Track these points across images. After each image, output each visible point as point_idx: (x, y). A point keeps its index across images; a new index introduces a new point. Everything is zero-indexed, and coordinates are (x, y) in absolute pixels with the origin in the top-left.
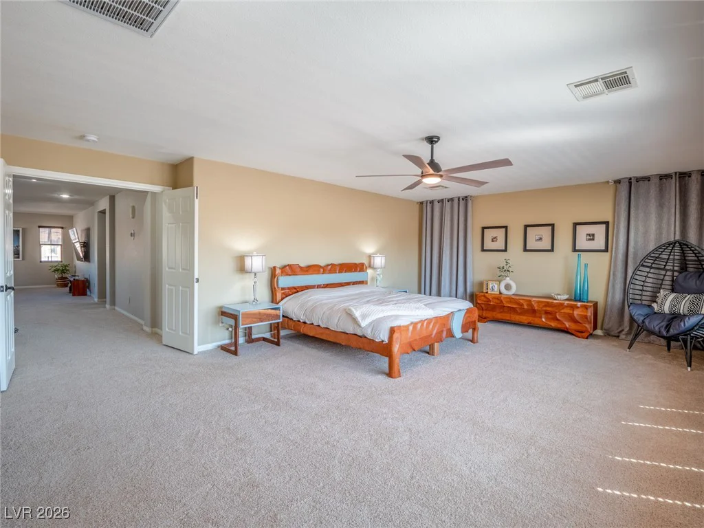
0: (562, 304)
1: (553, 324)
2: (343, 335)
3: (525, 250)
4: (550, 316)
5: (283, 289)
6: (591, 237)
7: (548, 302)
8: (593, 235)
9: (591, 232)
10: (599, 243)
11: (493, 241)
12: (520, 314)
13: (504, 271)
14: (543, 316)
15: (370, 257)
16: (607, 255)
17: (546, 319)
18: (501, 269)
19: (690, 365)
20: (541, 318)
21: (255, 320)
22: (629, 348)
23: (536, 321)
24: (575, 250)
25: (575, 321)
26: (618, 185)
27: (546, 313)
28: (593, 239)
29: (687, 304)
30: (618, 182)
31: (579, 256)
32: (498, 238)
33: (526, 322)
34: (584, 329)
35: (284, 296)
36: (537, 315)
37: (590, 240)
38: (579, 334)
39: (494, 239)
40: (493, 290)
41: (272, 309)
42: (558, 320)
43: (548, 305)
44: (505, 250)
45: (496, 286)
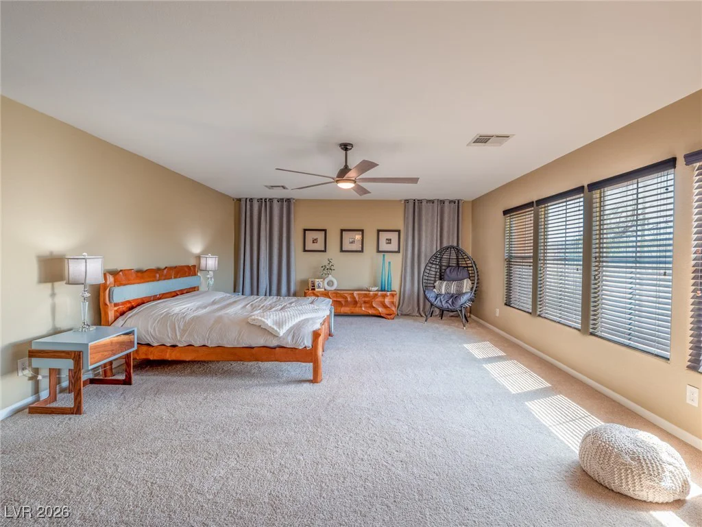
0: (376, 295)
1: (371, 312)
2: (246, 350)
3: (342, 251)
4: (368, 305)
5: (116, 305)
6: (389, 241)
7: (366, 294)
8: (390, 240)
9: (389, 238)
10: (394, 246)
11: (313, 242)
12: (345, 306)
13: (328, 269)
14: (363, 305)
15: (198, 257)
16: (400, 256)
17: (365, 307)
18: (324, 267)
19: (464, 326)
20: (361, 307)
21: (106, 353)
22: (426, 321)
23: (357, 310)
24: (378, 251)
25: (385, 306)
26: (407, 204)
27: (365, 302)
28: (390, 243)
29: (455, 287)
30: (407, 201)
31: (384, 255)
32: (319, 240)
33: (349, 312)
34: (391, 312)
35: (118, 314)
36: (358, 305)
37: (388, 243)
38: (389, 317)
39: (315, 241)
40: (319, 287)
41: (124, 334)
42: (374, 307)
43: (366, 296)
44: (325, 251)
45: (321, 283)
